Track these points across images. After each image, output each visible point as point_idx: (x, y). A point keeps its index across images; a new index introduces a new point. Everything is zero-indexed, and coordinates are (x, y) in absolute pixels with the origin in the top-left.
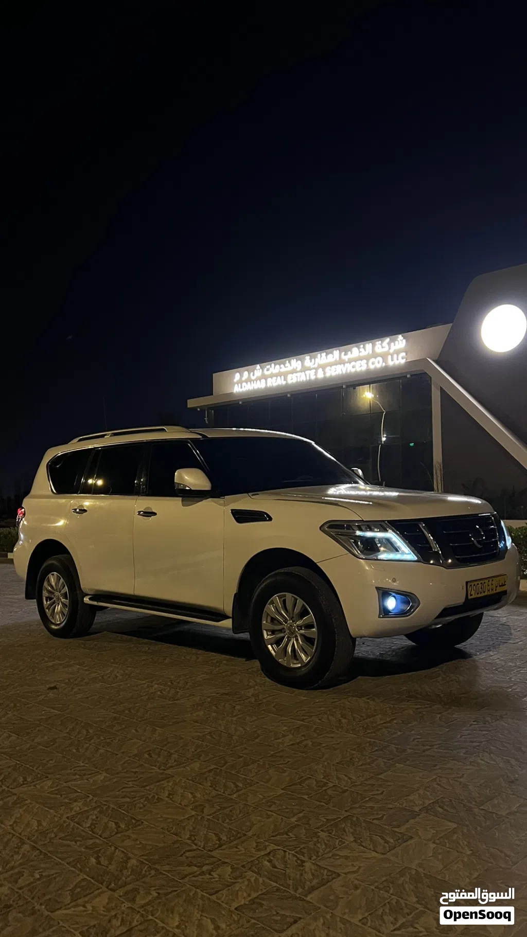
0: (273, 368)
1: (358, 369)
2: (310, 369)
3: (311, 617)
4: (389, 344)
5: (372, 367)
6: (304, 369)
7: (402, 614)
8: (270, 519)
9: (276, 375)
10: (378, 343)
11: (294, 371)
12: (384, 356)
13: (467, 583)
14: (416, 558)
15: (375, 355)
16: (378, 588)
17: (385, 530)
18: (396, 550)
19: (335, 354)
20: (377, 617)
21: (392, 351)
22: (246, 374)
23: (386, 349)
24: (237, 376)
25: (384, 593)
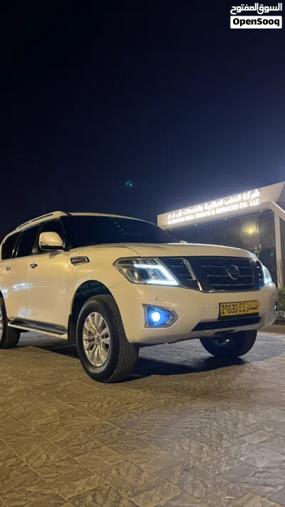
0: (188, 211)
1: (233, 209)
2: (208, 210)
3: (107, 330)
4: (250, 194)
5: (241, 207)
6: (204, 211)
7: (163, 325)
8: (89, 261)
9: (190, 215)
10: (244, 194)
11: (199, 212)
12: (248, 201)
13: (220, 304)
14: (177, 284)
15: (243, 201)
16: (144, 305)
17: (156, 264)
18: (164, 278)
19: (221, 202)
20: (143, 328)
21: (252, 198)
22: (174, 215)
23: (249, 197)
24: (170, 216)
25: (149, 309)
